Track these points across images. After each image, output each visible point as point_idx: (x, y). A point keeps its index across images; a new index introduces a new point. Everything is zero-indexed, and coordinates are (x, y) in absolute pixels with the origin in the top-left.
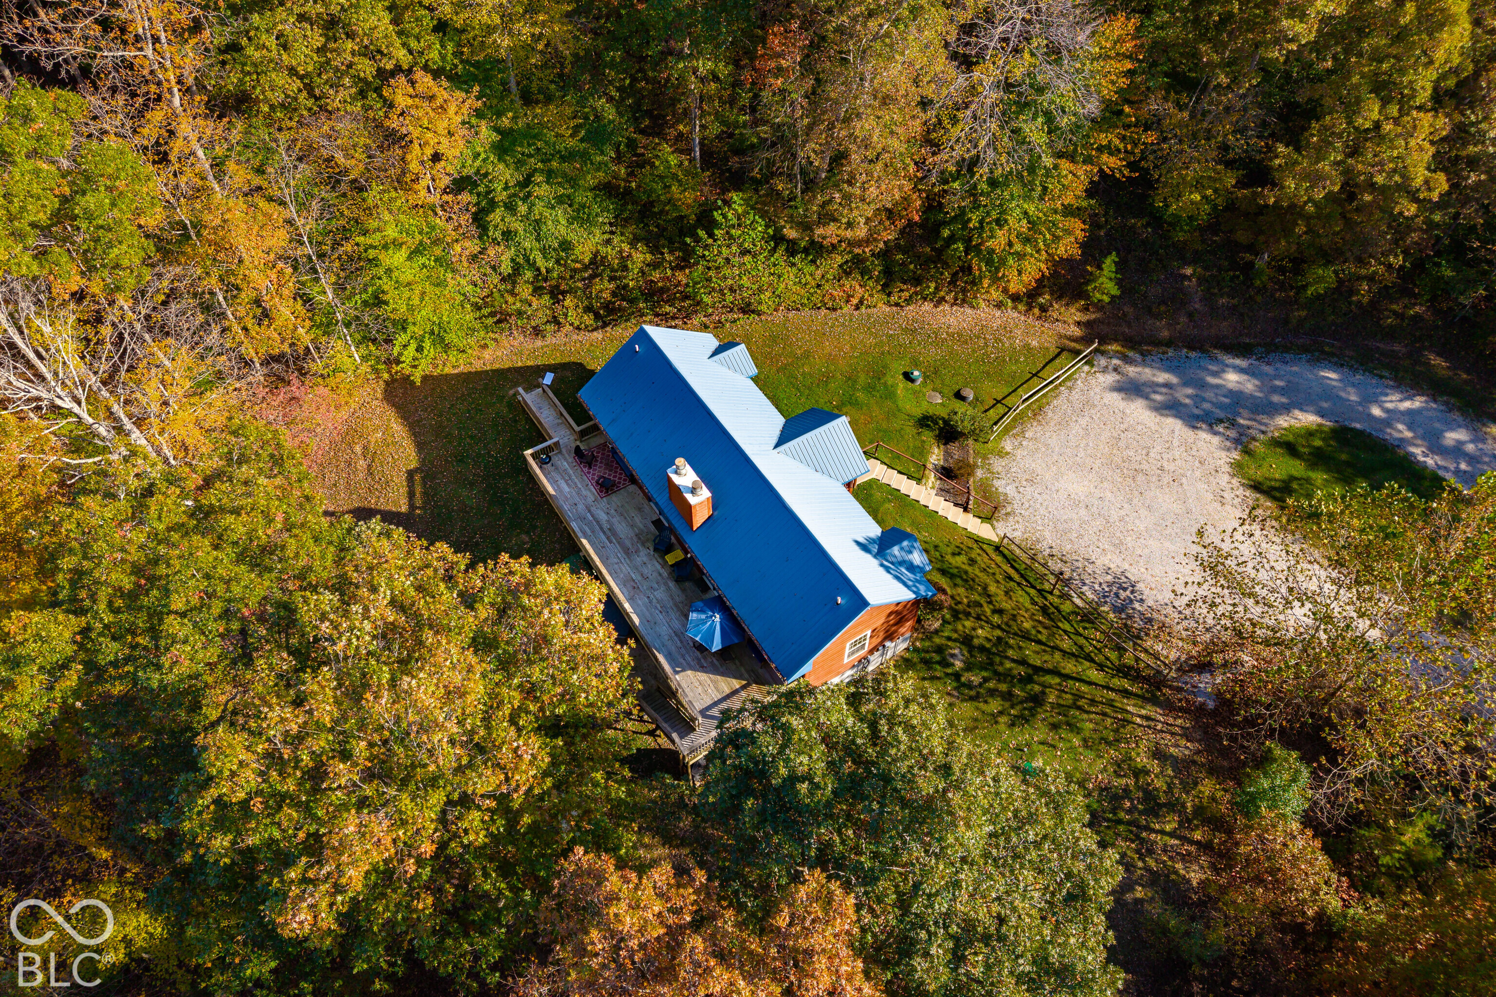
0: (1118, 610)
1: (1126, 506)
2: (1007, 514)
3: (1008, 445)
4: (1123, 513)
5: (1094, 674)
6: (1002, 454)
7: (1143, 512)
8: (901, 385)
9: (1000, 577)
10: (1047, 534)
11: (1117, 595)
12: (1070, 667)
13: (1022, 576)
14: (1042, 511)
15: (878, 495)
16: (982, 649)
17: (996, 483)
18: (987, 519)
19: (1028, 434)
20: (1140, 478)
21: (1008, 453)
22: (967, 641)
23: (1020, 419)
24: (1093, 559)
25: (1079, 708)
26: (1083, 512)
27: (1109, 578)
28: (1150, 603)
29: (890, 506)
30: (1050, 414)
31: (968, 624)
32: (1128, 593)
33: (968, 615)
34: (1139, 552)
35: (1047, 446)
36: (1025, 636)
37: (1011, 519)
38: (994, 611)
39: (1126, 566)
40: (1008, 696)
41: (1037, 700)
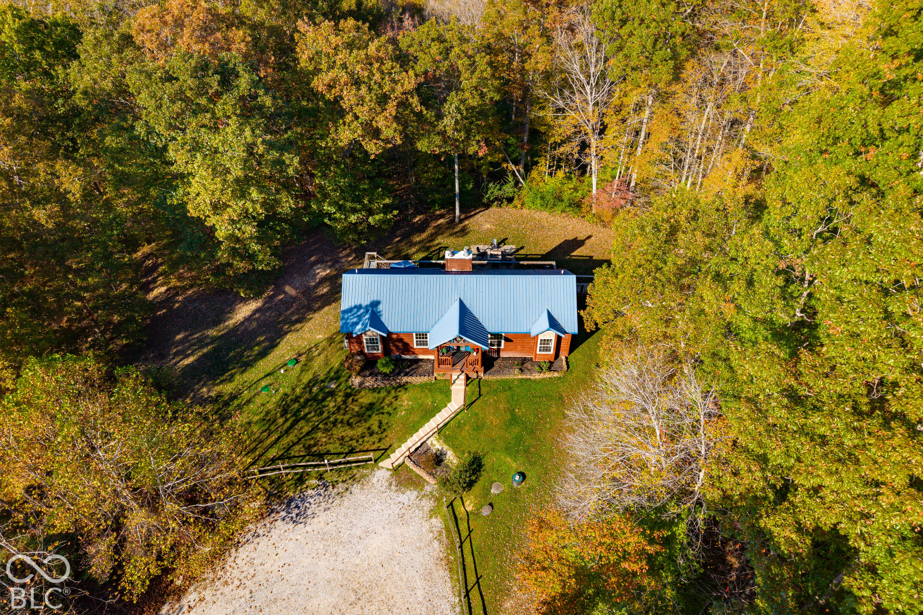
0: (291, 500)
1: (342, 566)
2: (391, 484)
3: (437, 523)
4: (340, 559)
5: (272, 453)
6: (433, 513)
7: (329, 575)
8: (514, 465)
9: (354, 443)
10: (363, 498)
11: (297, 507)
12: (286, 441)
13: (349, 462)
14: (377, 507)
15: (439, 397)
16: (324, 399)
17: (416, 493)
18: (396, 470)
19: (436, 544)
20: (353, 598)
21: (431, 517)
22: (332, 393)
23: (451, 547)
24: (328, 512)
25: (265, 431)
26: (359, 533)
27: (309, 512)
28: (279, 523)
29: (429, 401)
30: (441, 572)
31: (339, 399)
32: (294, 515)
33: (345, 402)
34: (309, 545)
35: (419, 548)
36: (315, 429)
37: (386, 484)
38: (336, 420)
39: (308, 528)
40: (296, 400)
41: (284, 412)
